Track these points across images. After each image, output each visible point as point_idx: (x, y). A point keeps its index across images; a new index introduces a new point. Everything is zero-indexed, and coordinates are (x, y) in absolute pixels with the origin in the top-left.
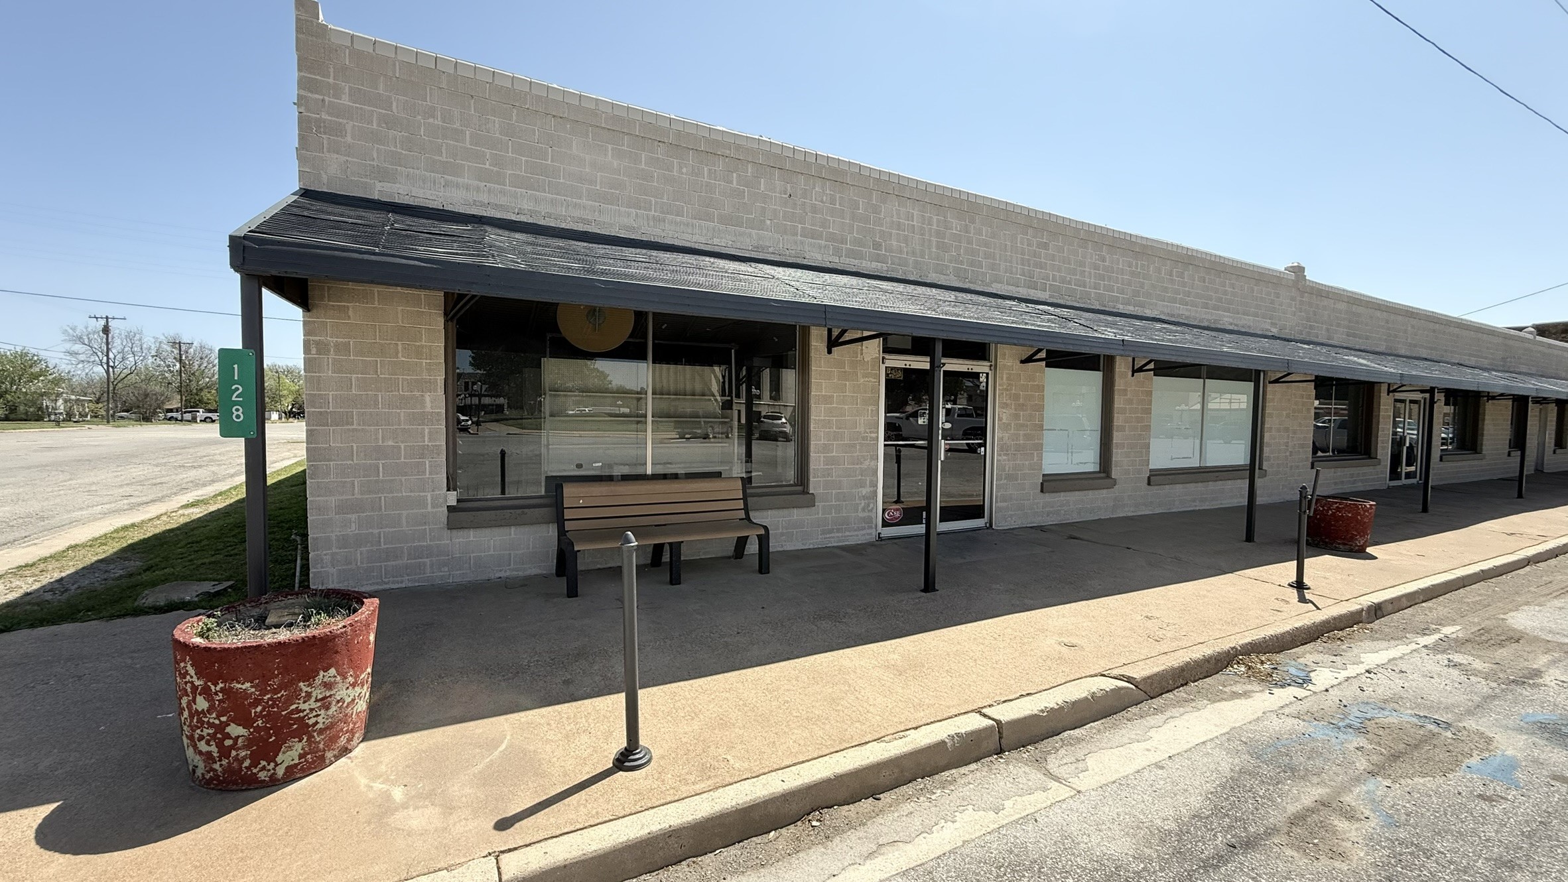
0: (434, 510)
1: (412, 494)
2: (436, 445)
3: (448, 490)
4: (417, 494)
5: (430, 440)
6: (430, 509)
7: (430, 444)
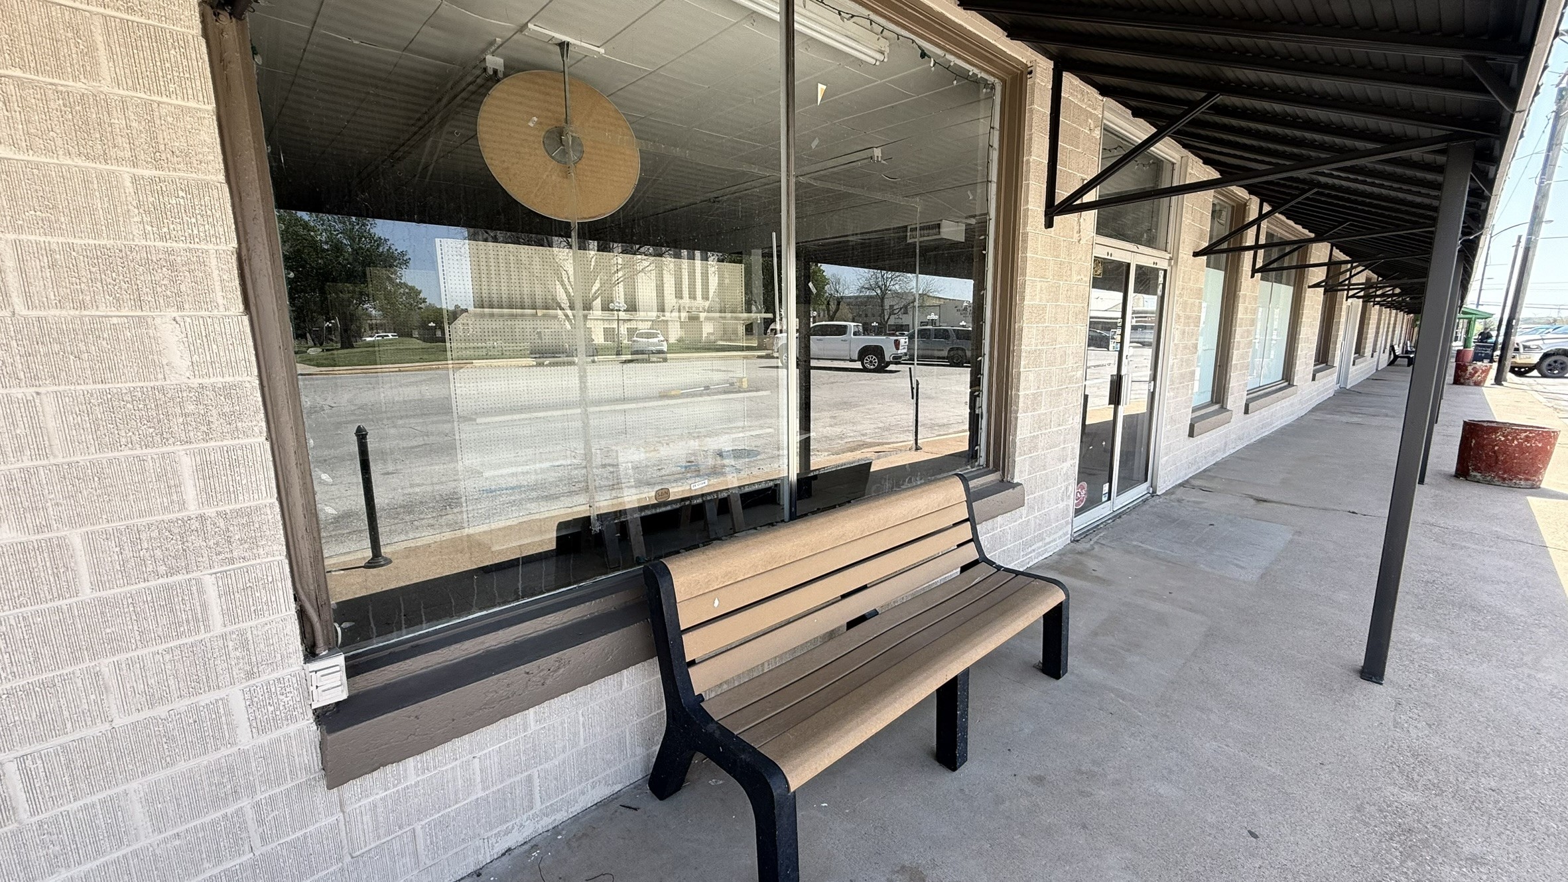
0: (264, 739)
1: (161, 711)
2: (238, 513)
3: (311, 653)
4: (181, 705)
5: (208, 495)
6: (246, 739)
7: (210, 512)
